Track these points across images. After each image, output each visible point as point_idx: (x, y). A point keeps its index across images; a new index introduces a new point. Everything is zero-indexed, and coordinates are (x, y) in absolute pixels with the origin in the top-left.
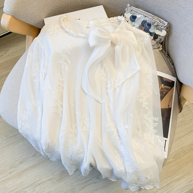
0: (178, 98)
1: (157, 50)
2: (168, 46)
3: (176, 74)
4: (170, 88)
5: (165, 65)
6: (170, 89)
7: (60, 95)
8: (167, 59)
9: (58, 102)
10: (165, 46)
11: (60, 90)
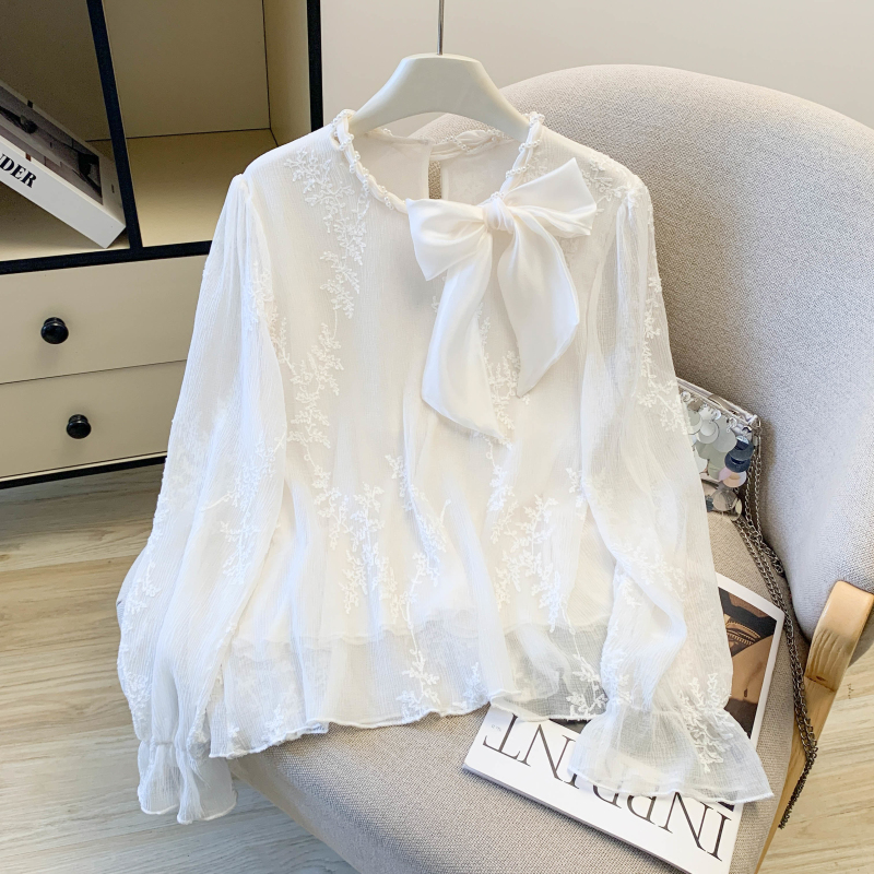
0: (796, 691)
1: (728, 520)
2: (765, 508)
3: (791, 603)
4: (755, 635)
5: (751, 567)
6: (758, 640)
7: (320, 390)
8: (759, 553)
9: (308, 411)
10: (752, 505)
11: (323, 378)
